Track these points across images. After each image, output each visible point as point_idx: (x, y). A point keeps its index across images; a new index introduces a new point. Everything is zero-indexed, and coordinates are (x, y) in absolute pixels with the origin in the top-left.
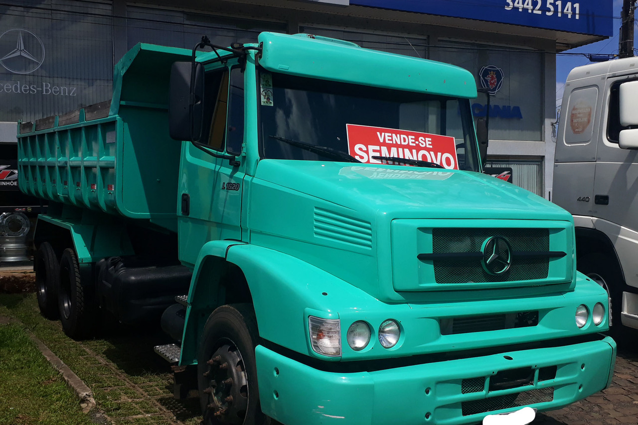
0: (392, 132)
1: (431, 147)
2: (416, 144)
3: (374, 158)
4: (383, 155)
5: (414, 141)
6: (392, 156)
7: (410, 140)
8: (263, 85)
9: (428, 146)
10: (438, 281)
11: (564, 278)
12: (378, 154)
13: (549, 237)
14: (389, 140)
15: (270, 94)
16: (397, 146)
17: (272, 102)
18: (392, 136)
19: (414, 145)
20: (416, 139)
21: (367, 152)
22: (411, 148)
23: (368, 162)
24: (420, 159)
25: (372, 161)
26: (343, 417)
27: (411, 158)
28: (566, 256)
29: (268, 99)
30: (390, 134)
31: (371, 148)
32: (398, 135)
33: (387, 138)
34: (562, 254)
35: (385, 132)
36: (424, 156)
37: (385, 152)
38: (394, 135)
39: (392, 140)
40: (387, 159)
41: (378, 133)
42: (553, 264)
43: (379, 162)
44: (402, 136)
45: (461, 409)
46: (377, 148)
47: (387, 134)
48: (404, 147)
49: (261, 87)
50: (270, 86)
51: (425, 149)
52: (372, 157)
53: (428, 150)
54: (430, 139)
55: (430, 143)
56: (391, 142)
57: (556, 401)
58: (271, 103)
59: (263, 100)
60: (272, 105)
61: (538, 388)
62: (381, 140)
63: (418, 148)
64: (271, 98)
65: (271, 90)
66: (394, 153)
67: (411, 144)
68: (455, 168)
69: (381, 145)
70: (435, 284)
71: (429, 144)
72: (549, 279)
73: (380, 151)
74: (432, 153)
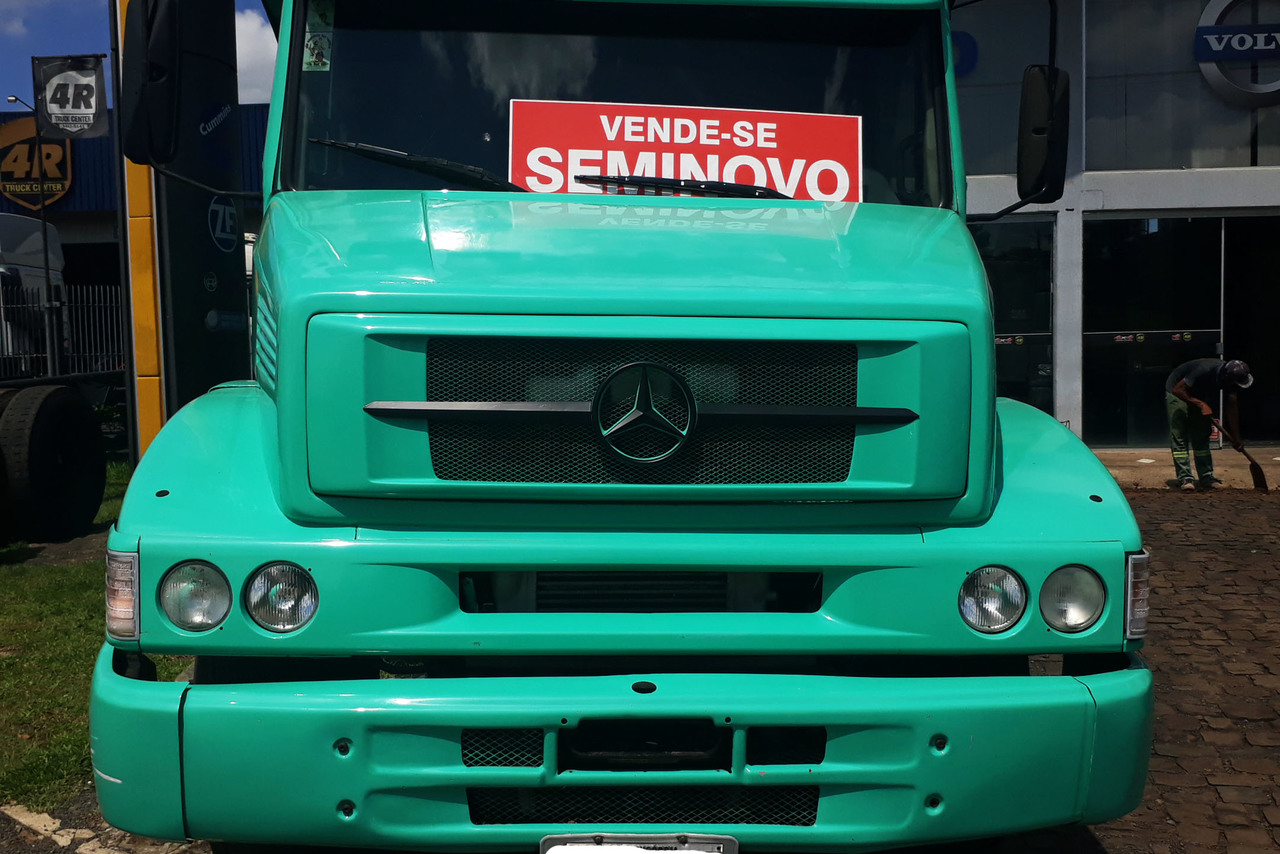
0: (646, 114)
1: (774, 145)
2: (722, 141)
3: (582, 179)
4: (612, 172)
5: (715, 132)
6: (638, 173)
7: (706, 130)
8: (312, 26)
9: (761, 144)
10: (440, 474)
11: (908, 486)
12: (595, 171)
13: (855, 366)
14: (634, 133)
15: (326, 45)
16: (658, 148)
17: (328, 62)
18: (645, 125)
19: (716, 142)
20: (726, 126)
21: (563, 167)
22: (700, 152)
23: (564, 189)
24: (729, 178)
25: (575, 187)
26: (119, 781)
27: (700, 177)
28: (915, 424)
29: (320, 56)
30: (641, 119)
31: (576, 155)
32: (667, 121)
33: (629, 129)
34: (903, 417)
35: (624, 115)
36: (745, 172)
37: (617, 164)
38: (653, 122)
39: (645, 133)
40: (620, 182)
41: (604, 119)
42: (864, 445)
43: (597, 190)
44: (679, 122)
45: (467, 807)
46: (597, 155)
47: (629, 120)
48: (678, 150)
49: (307, 29)
50: (328, 24)
51: (754, 151)
52: (576, 178)
53: (762, 154)
54: (773, 126)
55: (772, 135)
56: (641, 139)
57: (822, 829)
58: (324, 64)
59: (308, 57)
60: (327, 68)
61: (746, 781)
62: (611, 135)
63: (727, 151)
64: (327, 52)
65: (330, 36)
66: (646, 165)
67: (704, 141)
68: (851, 196)
69: (606, 146)
70: (434, 482)
71: (767, 140)
72: (849, 484)
73: (603, 164)
74: (774, 163)
